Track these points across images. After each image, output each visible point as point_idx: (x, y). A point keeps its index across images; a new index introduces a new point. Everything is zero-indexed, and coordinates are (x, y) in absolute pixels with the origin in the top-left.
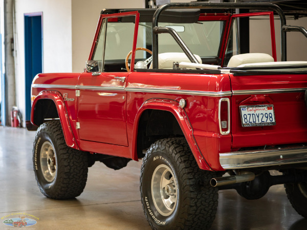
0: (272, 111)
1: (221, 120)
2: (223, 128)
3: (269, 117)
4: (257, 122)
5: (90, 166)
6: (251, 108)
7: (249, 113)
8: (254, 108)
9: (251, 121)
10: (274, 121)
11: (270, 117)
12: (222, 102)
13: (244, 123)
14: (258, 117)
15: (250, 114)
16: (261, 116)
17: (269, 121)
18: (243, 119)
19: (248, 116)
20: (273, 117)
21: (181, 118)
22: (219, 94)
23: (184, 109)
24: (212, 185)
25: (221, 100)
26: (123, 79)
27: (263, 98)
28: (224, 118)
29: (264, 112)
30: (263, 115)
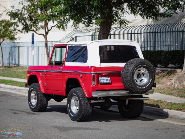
0: (110, 79)
2: (93, 83)
5: (49, 100)
6: (103, 78)
9: (103, 81)
11: (109, 81)
14: (105, 80)
18: (100, 81)
21: (81, 81)
22: (92, 72)
23: (81, 77)
24: (90, 102)
25: (93, 75)
26: (62, 68)
27: (106, 74)
28: (94, 80)
29: (107, 79)
30: (107, 80)
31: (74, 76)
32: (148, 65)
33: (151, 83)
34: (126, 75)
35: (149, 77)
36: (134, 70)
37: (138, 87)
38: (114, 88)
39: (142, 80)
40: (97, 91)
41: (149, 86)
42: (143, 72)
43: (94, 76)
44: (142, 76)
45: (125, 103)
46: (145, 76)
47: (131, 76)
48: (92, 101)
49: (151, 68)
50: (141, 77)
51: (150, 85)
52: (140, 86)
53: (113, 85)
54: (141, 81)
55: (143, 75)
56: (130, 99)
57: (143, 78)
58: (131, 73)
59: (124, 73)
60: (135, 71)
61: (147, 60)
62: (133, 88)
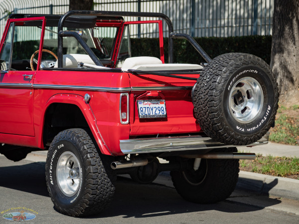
0: (163, 105)
1: (122, 112)
2: (123, 118)
4: (151, 114)
6: (146, 103)
7: (145, 106)
8: (149, 103)
9: (147, 113)
10: (165, 114)
11: (162, 110)
12: (122, 96)
13: (140, 114)
14: (152, 110)
15: (146, 108)
16: (154, 110)
17: (161, 114)
18: (140, 111)
19: (144, 109)
20: (165, 110)
21: (86, 110)
22: (120, 89)
23: (88, 102)
24: (113, 167)
25: (121, 94)
26: (31, 76)
27: (156, 94)
28: (124, 110)
29: (157, 106)
30: (156, 109)
31: (67, 99)
32: (263, 72)
33: (268, 117)
34: (207, 96)
35: (265, 101)
36: (229, 84)
37: (238, 128)
38: (175, 130)
39: (245, 108)
40: (131, 137)
41: (263, 124)
42: (249, 88)
43: (124, 98)
44: (246, 98)
45: (193, 166)
46: (252, 98)
47: (222, 98)
48: (119, 165)
49: (270, 78)
50: (242, 101)
51: (265, 122)
52: (242, 126)
53: (171, 121)
54: (243, 111)
55: (249, 97)
56: (209, 157)
57: (249, 105)
58: (221, 92)
59: (203, 89)
60: (232, 87)
61: (260, 59)
62: (226, 130)
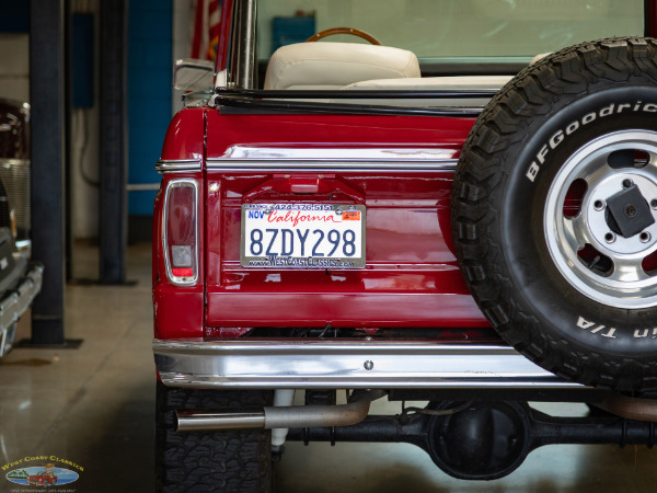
1: (171, 243)
3: (342, 243)
4: (297, 253)
6: (282, 213)
7: (274, 225)
8: (294, 213)
10: (358, 254)
11: (347, 243)
12: (174, 189)
13: (248, 253)
14: (303, 240)
15: (276, 231)
16: (312, 240)
17: (339, 254)
18: (248, 242)
19: (268, 237)
20: (358, 243)
25: (170, 184)
30: (321, 236)
36: (534, 156)
